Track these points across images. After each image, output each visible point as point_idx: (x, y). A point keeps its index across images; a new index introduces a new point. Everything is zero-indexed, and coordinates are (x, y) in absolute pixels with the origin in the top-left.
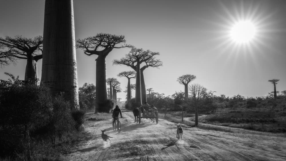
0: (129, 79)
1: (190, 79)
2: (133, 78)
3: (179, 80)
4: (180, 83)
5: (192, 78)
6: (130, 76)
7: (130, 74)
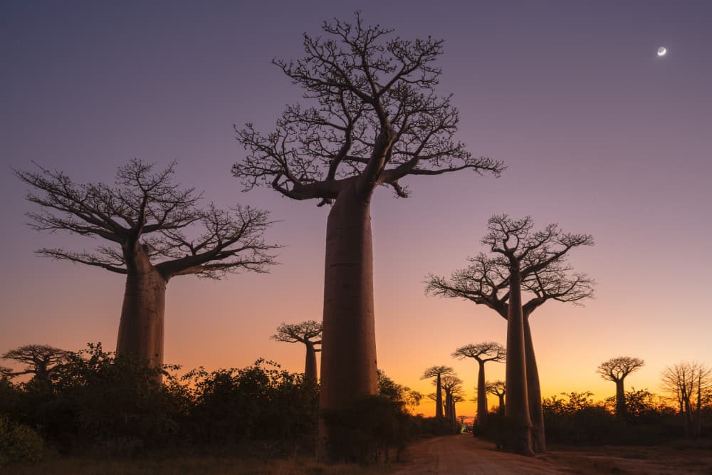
0: (482, 363)
1: (627, 369)
2: (492, 359)
3: (602, 370)
4: (603, 377)
5: (634, 366)
6: (483, 357)
7: (483, 352)
